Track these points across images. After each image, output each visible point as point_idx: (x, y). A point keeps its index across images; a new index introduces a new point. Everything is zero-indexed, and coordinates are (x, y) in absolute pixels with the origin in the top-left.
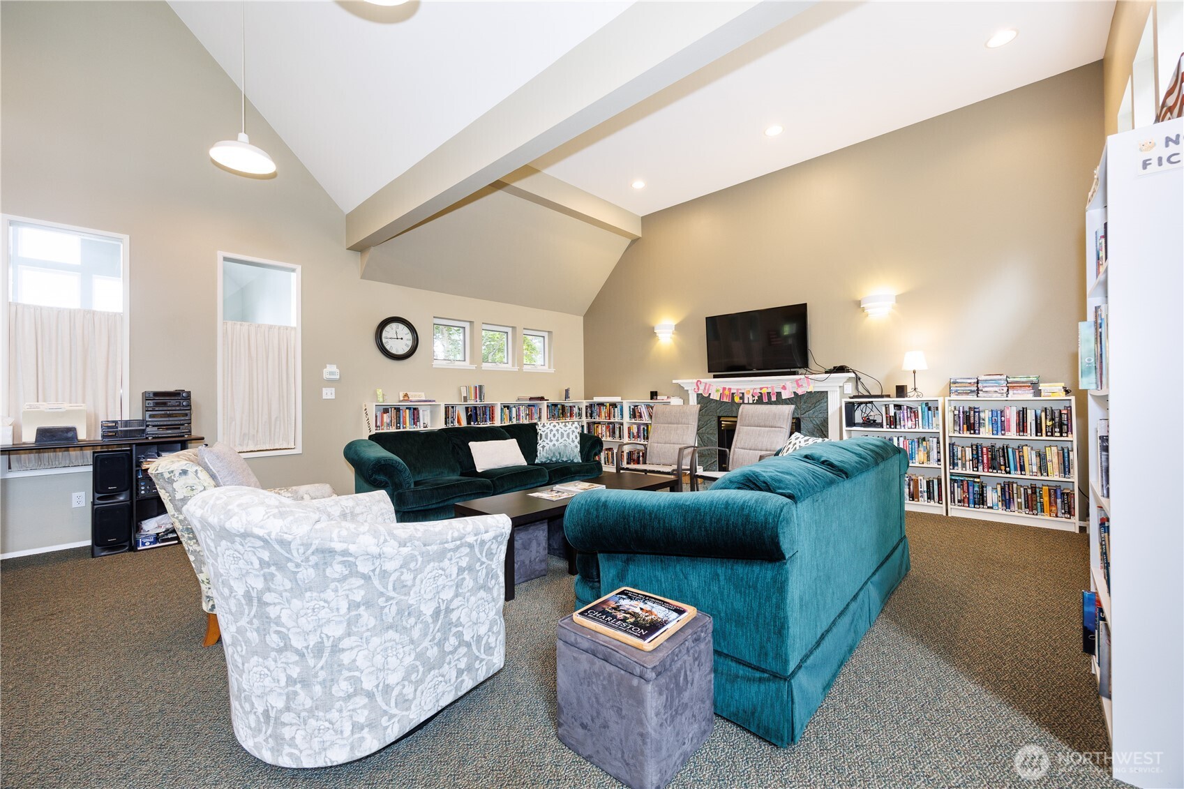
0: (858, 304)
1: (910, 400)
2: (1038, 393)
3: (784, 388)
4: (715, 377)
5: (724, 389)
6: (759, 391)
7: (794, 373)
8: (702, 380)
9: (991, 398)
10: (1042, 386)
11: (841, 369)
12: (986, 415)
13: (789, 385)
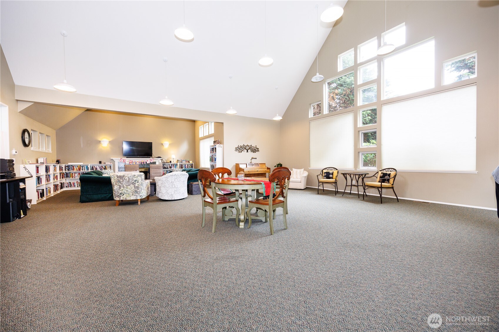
0: (162, 144)
1: (172, 163)
2: (189, 162)
3: (147, 161)
4: (127, 157)
5: (130, 161)
6: (141, 161)
7: (150, 158)
8: (123, 158)
9: (184, 163)
10: (190, 161)
11: (160, 157)
12: (184, 166)
13: (149, 160)
